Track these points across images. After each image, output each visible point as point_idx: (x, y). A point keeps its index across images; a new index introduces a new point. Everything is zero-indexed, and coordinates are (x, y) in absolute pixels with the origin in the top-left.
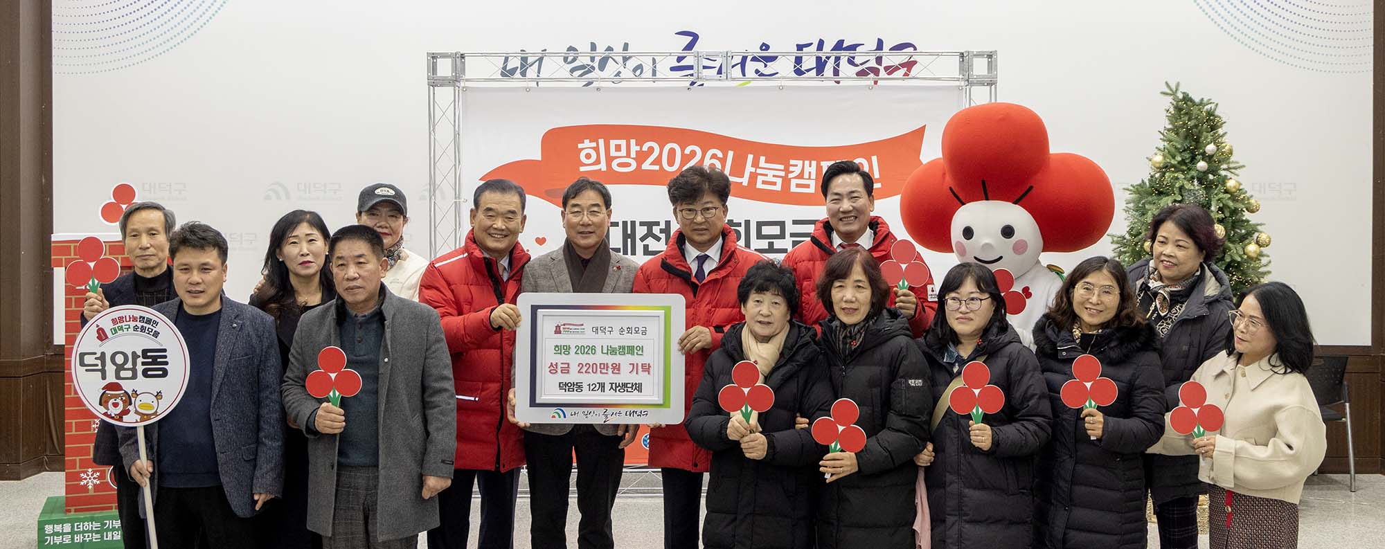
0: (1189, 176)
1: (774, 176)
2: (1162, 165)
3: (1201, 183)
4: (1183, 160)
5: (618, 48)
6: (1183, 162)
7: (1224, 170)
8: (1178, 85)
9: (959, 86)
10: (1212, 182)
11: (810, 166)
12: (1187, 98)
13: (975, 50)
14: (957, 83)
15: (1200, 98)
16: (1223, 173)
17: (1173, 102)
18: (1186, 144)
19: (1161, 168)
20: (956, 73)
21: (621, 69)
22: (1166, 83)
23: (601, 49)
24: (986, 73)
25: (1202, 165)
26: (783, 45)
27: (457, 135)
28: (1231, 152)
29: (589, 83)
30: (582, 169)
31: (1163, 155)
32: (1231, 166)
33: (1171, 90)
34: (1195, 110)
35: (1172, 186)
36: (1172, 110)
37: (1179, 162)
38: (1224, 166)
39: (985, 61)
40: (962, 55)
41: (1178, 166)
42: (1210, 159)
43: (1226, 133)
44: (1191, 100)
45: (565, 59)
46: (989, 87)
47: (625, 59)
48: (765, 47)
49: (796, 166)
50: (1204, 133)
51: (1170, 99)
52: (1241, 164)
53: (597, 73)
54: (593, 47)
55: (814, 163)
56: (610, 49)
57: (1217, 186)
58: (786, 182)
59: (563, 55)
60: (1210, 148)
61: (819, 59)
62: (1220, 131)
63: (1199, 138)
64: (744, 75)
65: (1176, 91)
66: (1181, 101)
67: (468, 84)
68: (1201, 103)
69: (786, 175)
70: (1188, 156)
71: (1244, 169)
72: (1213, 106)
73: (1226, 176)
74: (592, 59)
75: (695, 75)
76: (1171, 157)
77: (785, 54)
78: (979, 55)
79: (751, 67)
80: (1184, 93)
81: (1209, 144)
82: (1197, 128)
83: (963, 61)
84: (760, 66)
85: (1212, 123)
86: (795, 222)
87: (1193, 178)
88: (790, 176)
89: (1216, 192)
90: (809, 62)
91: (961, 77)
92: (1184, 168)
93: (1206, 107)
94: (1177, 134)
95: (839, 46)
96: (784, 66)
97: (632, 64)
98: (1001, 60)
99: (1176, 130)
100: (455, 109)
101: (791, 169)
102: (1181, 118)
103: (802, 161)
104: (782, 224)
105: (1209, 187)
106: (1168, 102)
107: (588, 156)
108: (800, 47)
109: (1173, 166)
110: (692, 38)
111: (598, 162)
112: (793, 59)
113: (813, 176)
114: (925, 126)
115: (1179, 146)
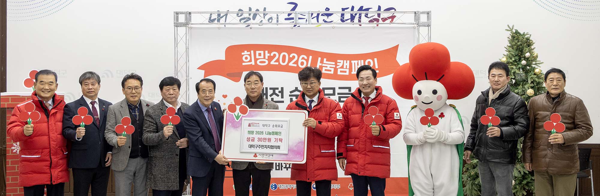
0: (518, 67)
1: (330, 67)
3: (523, 70)
4: (515, 60)
5: (261, 10)
8: (513, 26)
9: (414, 27)
10: (528, 70)
11: (347, 63)
12: (517, 32)
13: (422, 10)
14: (413, 25)
15: (523, 32)
16: (533, 66)
17: (511, 34)
18: (517, 53)
20: (413, 21)
21: (263, 19)
22: (508, 26)
23: (253, 10)
24: (426, 21)
25: (524, 62)
26: (336, 8)
27: (187, 49)
28: (537, 57)
29: (248, 26)
30: (244, 64)
31: (506, 57)
32: (537, 63)
33: (510, 28)
34: (521, 38)
36: (510, 37)
38: (534, 63)
39: (426, 15)
40: (415, 13)
41: (513, 62)
42: (527, 60)
43: (534, 48)
44: (519, 33)
45: (238, 15)
46: (427, 27)
47: (265, 15)
48: (328, 9)
49: (340, 63)
50: (525, 48)
51: (510, 32)
52: (541, 62)
53: (252, 21)
54: (250, 9)
55: (348, 61)
56: (257, 10)
57: (530, 72)
58: (336, 70)
59: (236, 13)
60: (528, 55)
61: (352, 15)
62: (532, 47)
63: (522, 50)
64: (318, 22)
65: (512, 29)
66: (514, 33)
67: (192, 26)
68: (523, 35)
69: (336, 67)
70: (517, 58)
71: (543, 63)
72: (529, 36)
73: (535, 67)
74: (250, 15)
75: (296, 22)
76: (510, 59)
77: (336, 13)
78: (423, 13)
79: (321, 18)
80: (516, 30)
81: (527, 53)
82: (521, 46)
83: (416, 15)
84: (325, 18)
85: (529, 43)
86: (340, 88)
87: (520, 68)
88: (338, 67)
89: (530, 74)
90: (347, 16)
91: (415, 23)
92: (516, 64)
93: (526, 36)
95: (361, 9)
96: (336, 18)
97: (268, 17)
98: (433, 15)
99: (512, 47)
100: (186, 37)
101: (338, 64)
102: (514, 41)
103: (343, 61)
104: (334, 89)
105: (527, 72)
106: (508, 34)
107: (246, 58)
108: (343, 9)
109: (511, 63)
110: (294, 5)
111: (251, 61)
112: (340, 15)
113: (348, 67)
114: (399, 45)
115: (514, 54)
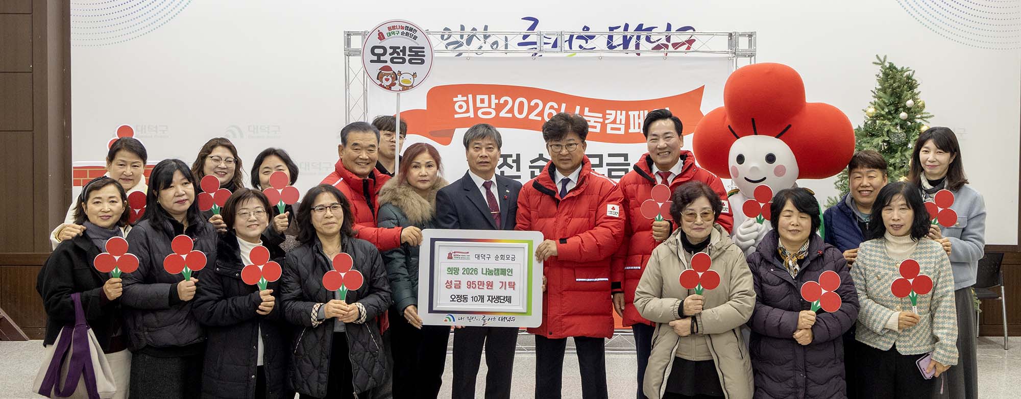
0: (894, 123)
1: (595, 122)
2: (874, 115)
3: (902, 127)
4: (889, 111)
5: (480, 29)
6: (889, 113)
7: (919, 118)
8: (885, 57)
9: (729, 57)
10: (909, 128)
11: (621, 115)
12: (892, 67)
13: (741, 31)
14: (727, 55)
15: (901, 67)
16: (918, 121)
17: (882, 69)
18: (892, 100)
19: (873, 117)
20: (726, 48)
21: (483, 45)
22: (877, 55)
23: (468, 29)
24: (747, 48)
25: (903, 115)
26: (599, 27)
27: (365, 91)
28: (924, 106)
29: (460, 54)
30: (456, 116)
31: (875, 108)
32: (924, 115)
33: (880, 60)
34: (898, 76)
35: (882, 130)
36: (881, 75)
37: (887, 113)
38: (919, 116)
39: (747, 39)
40: (731, 35)
41: (886, 116)
42: (908, 111)
43: (920, 92)
44: (895, 68)
45: (442, 37)
46: (749, 58)
47: (486, 37)
48: (586, 28)
49: (611, 114)
50: (905, 92)
51: (879, 67)
52: (931, 114)
53: (465, 47)
54: (463, 28)
55: (624, 112)
56: (474, 29)
57: (914, 130)
58: (604, 126)
59: (441, 33)
60: (910, 103)
61: (625, 37)
62: (916, 91)
63: (901, 95)
64: (571, 48)
65: (884, 61)
66: (888, 69)
68: (902, 71)
69: (604, 121)
70: (893, 108)
71: (933, 118)
72: (911, 73)
73: (920, 123)
74: (462, 37)
75: (538, 49)
76: (881, 110)
77: (602, 34)
78: (743, 35)
79: (576, 43)
80: (890, 63)
81: (908, 99)
82: (899, 89)
83: (731, 39)
84: (582, 42)
85: (910, 85)
86: (610, 155)
87: (897, 124)
88: (607, 121)
89: (913, 134)
90: (618, 40)
91: (730, 50)
92: (891, 117)
93: (905, 74)
94: (885, 93)
95: (640, 28)
96: (600, 42)
97: (490, 40)
98: (759, 38)
99: (884, 90)
101: (607, 116)
102: (888, 81)
103: (615, 111)
104: (600, 157)
105: (908, 130)
106: (878, 70)
107: (461, 107)
108: (611, 29)
109: (882, 116)
110: (533, 22)
111: (468, 111)
112: (607, 36)
113: (623, 122)
114: (704, 86)
115: (887, 101)
